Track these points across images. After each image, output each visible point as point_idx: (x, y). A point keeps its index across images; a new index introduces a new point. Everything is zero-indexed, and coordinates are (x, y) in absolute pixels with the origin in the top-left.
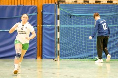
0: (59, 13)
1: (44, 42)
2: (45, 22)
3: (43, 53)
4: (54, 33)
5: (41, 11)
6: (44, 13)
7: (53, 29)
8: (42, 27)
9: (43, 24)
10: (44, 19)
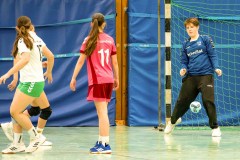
0: (168, 15)
1: (132, 84)
2: (133, 36)
3: (131, 111)
4: (156, 63)
5: (125, 9)
6: (132, 15)
7: (153, 53)
8: (127, 48)
9: (128, 41)
10: (131, 30)
